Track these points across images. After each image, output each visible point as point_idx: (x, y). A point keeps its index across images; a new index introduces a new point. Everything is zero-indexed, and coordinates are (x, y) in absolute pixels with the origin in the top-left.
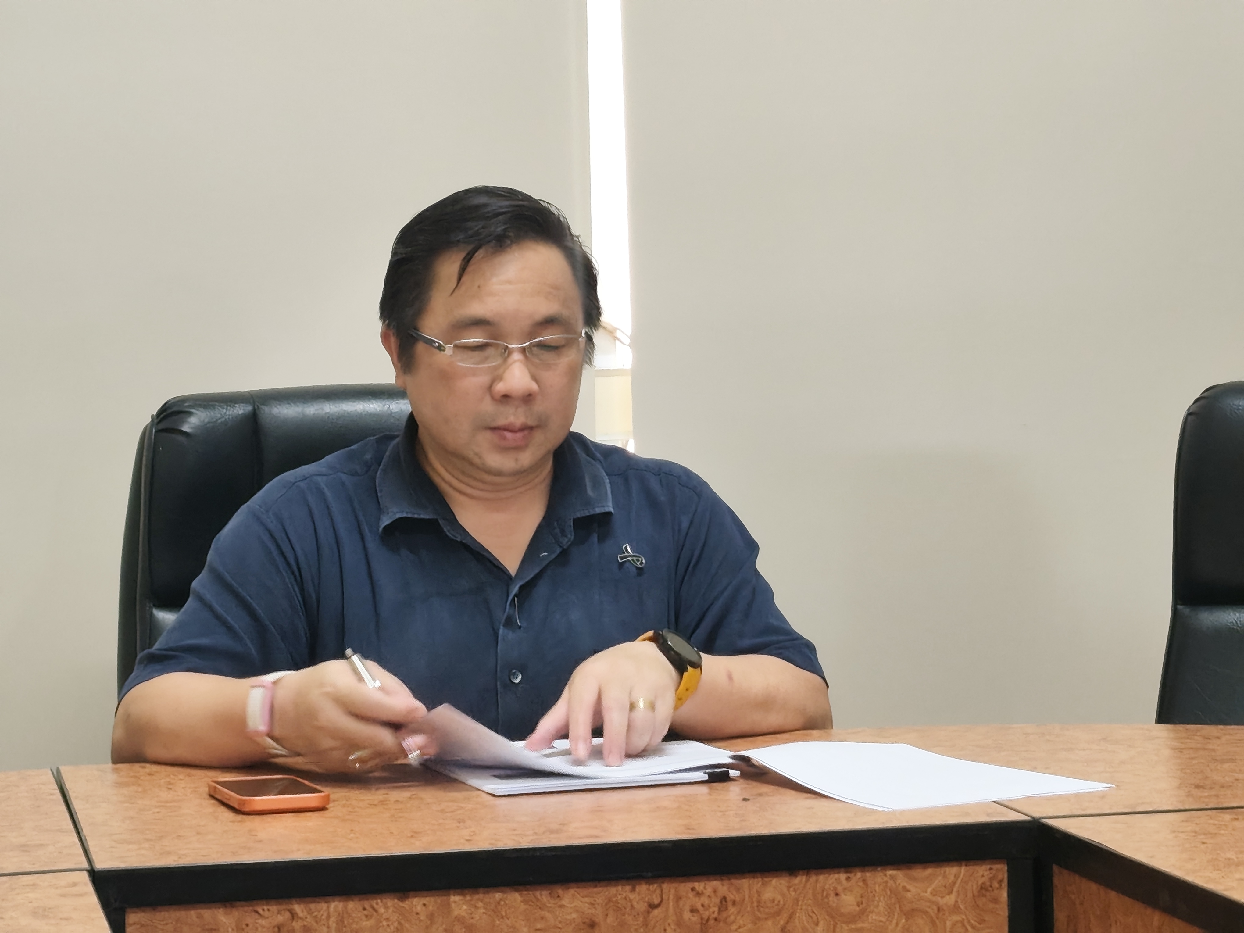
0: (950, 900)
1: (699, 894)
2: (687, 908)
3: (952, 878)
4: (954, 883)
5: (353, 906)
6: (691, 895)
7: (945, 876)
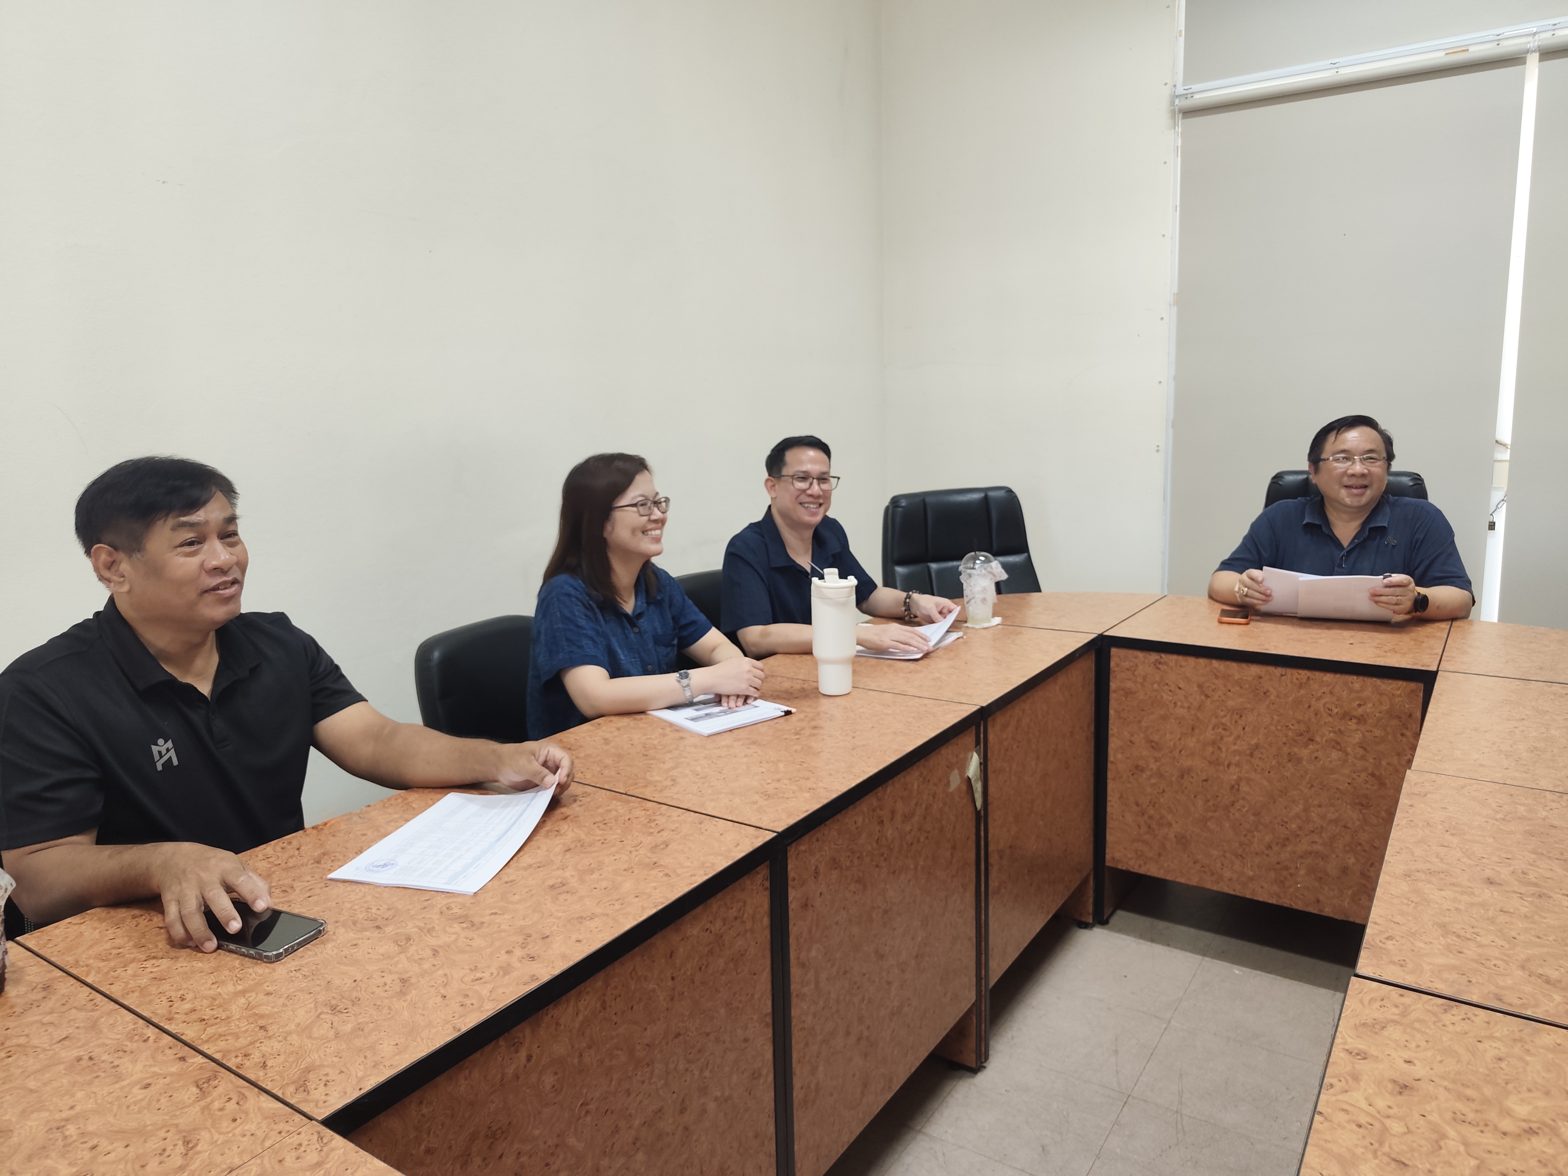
0: (1398, 692)
1: (1299, 674)
2: (1295, 678)
3: (1399, 685)
4: (1400, 687)
5: (1180, 658)
6: (1297, 674)
7: (1397, 684)
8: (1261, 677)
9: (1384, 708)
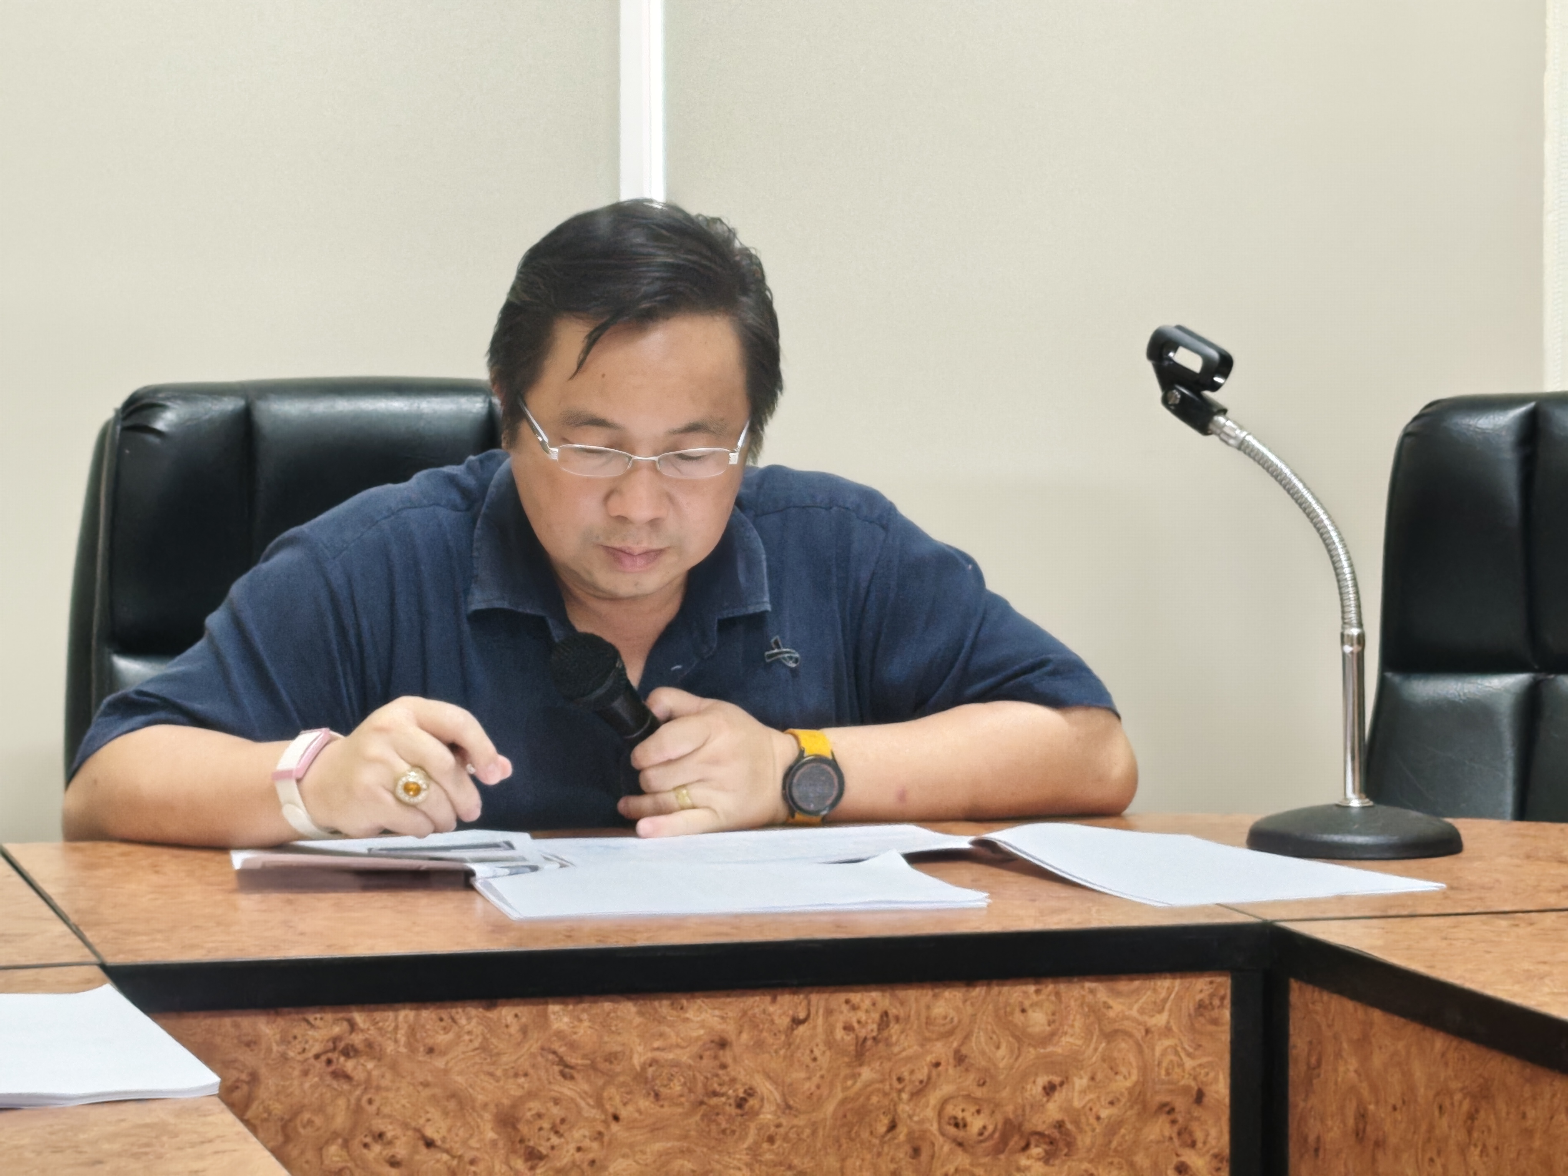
0: (1161, 1020)
1: (854, 1008)
3: (1163, 994)
4: (1165, 1000)
5: (428, 1016)
6: (845, 1008)
7: (1155, 990)
8: (723, 1044)
9: (1123, 1084)
